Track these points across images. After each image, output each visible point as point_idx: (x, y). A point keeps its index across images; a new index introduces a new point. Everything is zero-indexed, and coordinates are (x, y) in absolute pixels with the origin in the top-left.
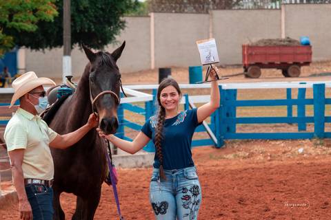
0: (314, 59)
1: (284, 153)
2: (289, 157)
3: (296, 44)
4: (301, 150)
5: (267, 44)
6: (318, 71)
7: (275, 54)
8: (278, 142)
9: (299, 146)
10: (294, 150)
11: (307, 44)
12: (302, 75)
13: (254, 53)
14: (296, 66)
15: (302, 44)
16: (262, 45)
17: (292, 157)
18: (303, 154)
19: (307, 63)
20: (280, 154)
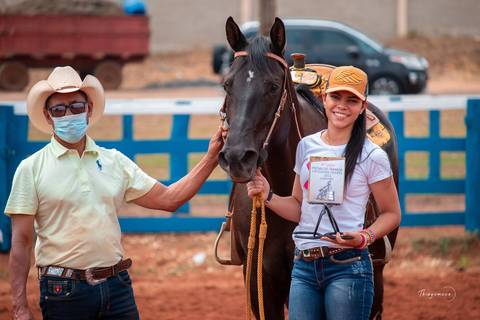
0: (155, 47)
1: (162, 263)
2: (174, 275)
3: (112, 11)
4: (199, 258)
5: (44, 10)
6: (163, 78)
7: (61, 36)
8: (145, 240)
9: (195, 247)
10: (182, 257)
11: (140, 13)
12: (126, 84)
13: (12, 31)
14: (113, 64)
15: (127, 11)
16: (32, 12)
17: (180, 274)
18: (204, 267)
19: (138, 58)
20: (152, 266)
